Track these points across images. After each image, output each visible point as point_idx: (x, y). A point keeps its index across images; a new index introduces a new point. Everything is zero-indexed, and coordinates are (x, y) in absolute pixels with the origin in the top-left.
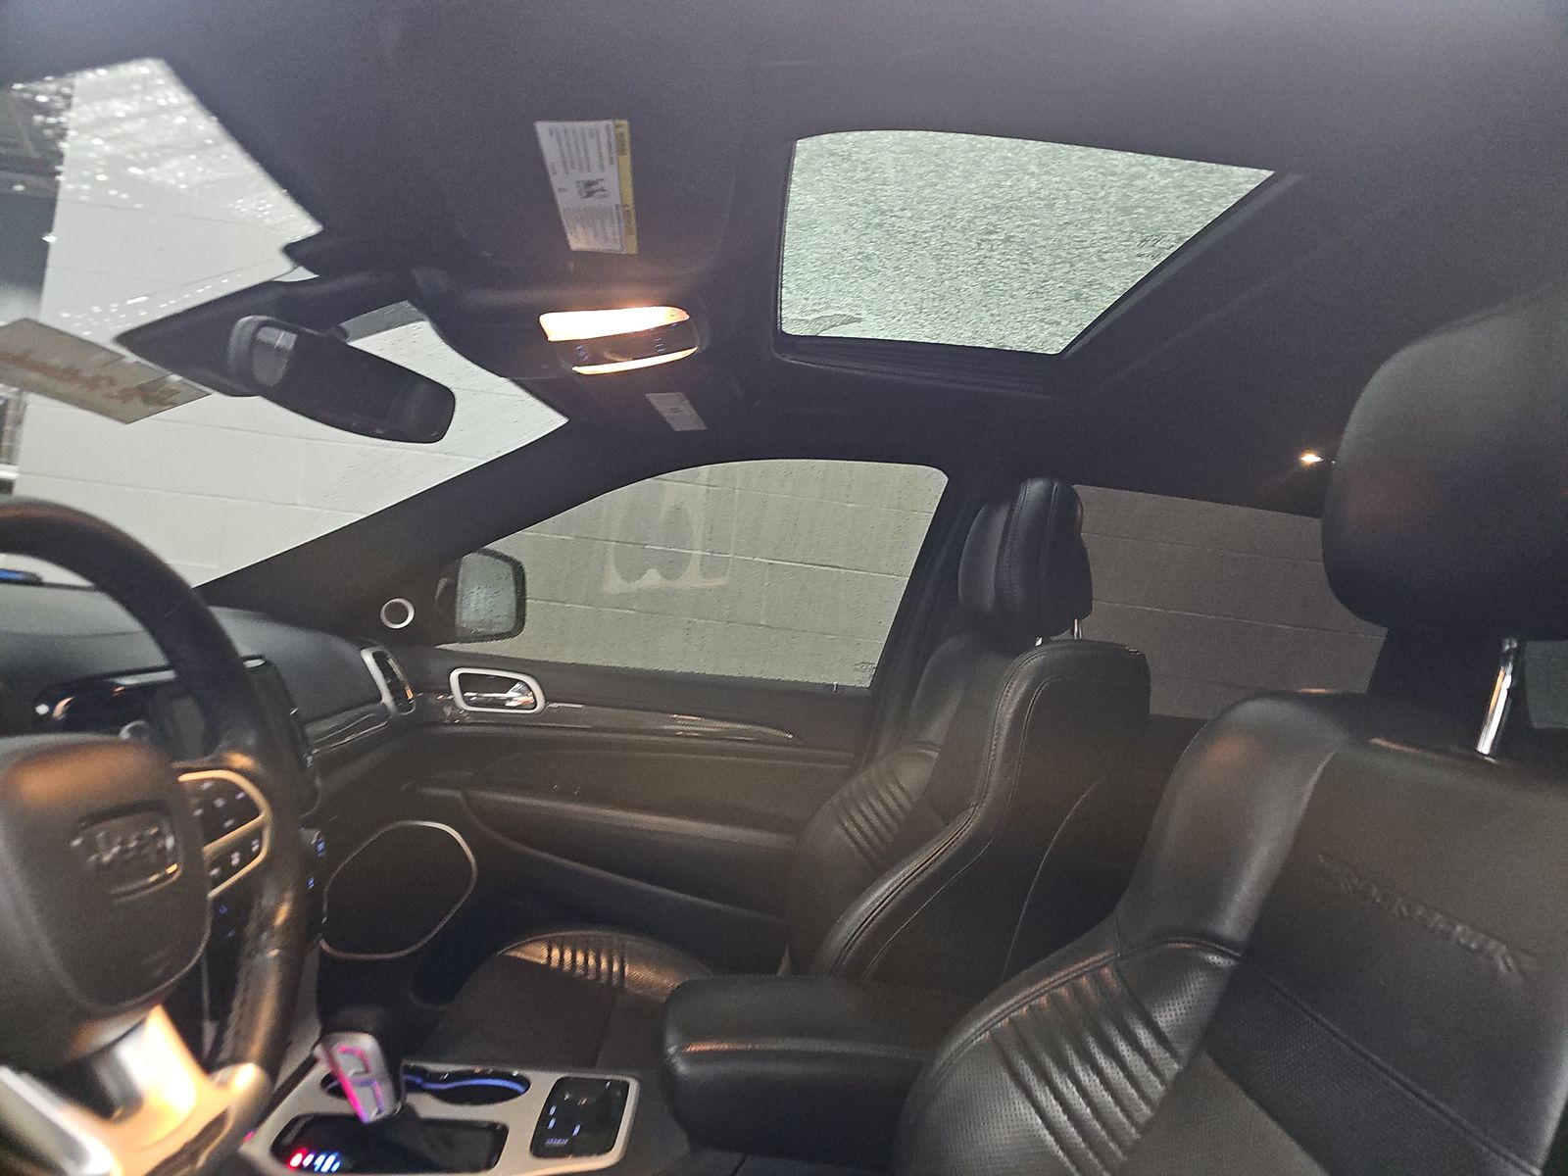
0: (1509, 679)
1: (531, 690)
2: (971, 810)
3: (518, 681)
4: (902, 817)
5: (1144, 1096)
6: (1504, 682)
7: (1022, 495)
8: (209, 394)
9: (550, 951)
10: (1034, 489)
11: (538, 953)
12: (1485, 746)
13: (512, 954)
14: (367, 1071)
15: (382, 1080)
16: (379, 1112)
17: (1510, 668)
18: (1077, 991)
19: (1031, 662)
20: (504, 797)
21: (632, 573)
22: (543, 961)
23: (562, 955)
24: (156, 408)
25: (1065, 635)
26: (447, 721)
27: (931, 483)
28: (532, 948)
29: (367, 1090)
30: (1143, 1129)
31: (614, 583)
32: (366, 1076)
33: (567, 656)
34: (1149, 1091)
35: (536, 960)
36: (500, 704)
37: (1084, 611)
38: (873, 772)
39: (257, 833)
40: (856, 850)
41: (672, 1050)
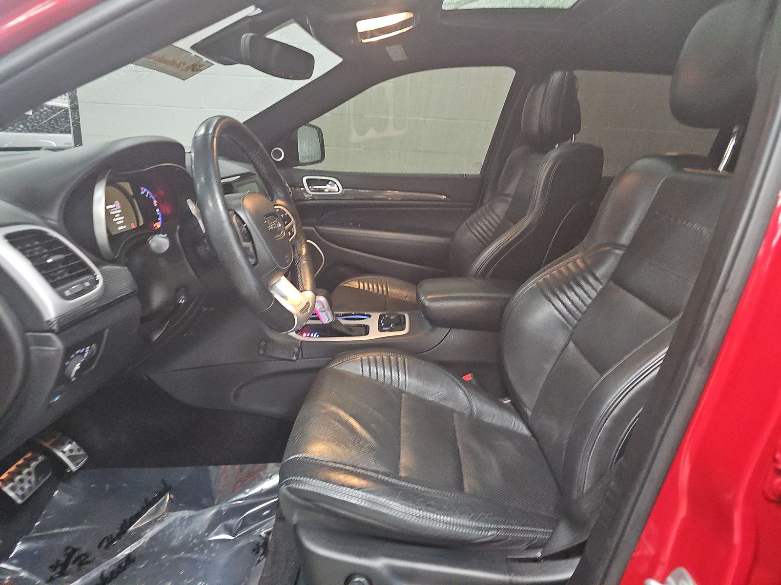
0: (734, 142)
1: (336, 183)
2: (527, 216)
3: (330, 181)
4: (496, 225)
5: (589, 297)
6: (732, 143)
7: (551, 79)
8: (213, 65)
9: (359, 284)
10: (557, 76)
11: (354, 284)
12: (721, 168)
13: (345, 285)
14: (323, 308)
15: (329, 310)
16: (329, 320)
17: (735, 138)
18: (568, 269)
19: (553, 154)
20: (331, 229)
21: (362, 132)
22: (357, 287)
23: (364, 285)
24: (196, 72)
25: (569, 141)
26: (306, 199)
27: (507, 75)
28: (352, 283)
29: (323, 313)
30: (588, 307)
31: (355, 137)
32: (324, 309)
33: (348, 170)
34: (590, 294)
35: (354, 287)
36: (323, 191)
37: (577, 130)
38: (483, 209)
39: (292, 226)
40: (478, 241)
41: (423, 298)
